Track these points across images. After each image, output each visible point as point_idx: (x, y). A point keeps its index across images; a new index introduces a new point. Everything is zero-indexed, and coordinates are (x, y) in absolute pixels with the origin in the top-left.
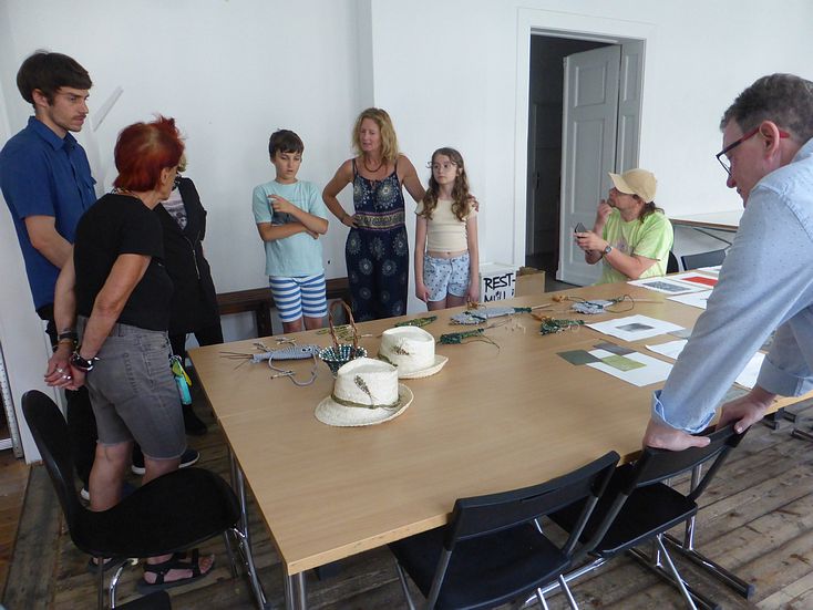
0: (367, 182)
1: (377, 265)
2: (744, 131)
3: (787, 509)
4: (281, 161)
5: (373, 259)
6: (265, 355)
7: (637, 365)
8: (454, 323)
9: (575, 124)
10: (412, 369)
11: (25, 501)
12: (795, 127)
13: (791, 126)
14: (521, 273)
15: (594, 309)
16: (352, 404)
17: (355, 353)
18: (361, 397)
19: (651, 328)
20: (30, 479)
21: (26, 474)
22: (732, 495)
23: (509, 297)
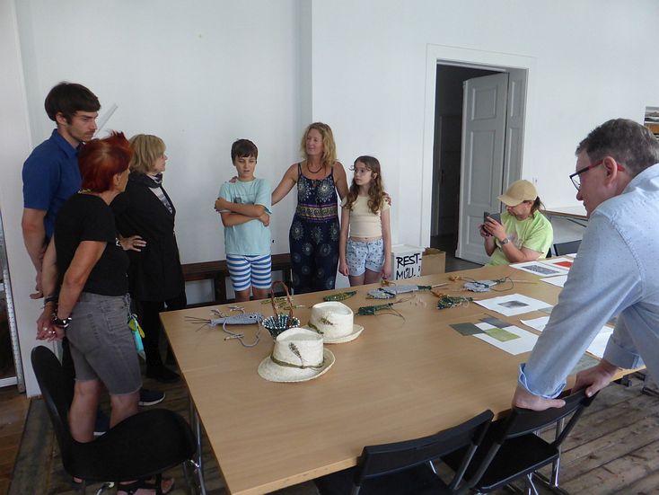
0: (309, 181)
1: (316, 249)
2: (592, 160)
3: (635, 454)
4: (239, 164)
5: (313, 242)
6: (220, 321)
7: (514, 337)
8: (370, 297)
9: (472, 134)
10: (334, 336)
11: (25, 427)
12: (630, 164)
13: (627, 163)
14: (427, 253)
15: (481, 288)
16: (287, 365)
17: (291, 323)
18: (293, 359)
19: (525, 305)
20: (29, 411)
21: (26, 406)
22: (592, 441)
23: (417, 272)
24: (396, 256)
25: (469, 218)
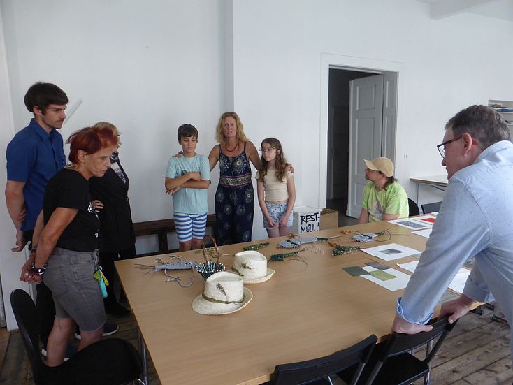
0: (227, 158)
1: (234, 209)
3: (489, 368)
5: (232, 204)
6: (162, 267)
7: (393, 277)
8: (280, 247)
9: (357, 121)
10: (253, 278)
11: (6, 355)
12: (482, 140)
14: (324, 212)
15: (366, 239)
16: (215, 301)
17: (218, 268)
18: (220, 296)
19: (400, 252)
20: (9, 341)
21: (7, 339)
22: (454, 358)
23: (316, 228)
24: (300, 215)
25: (356, 185)
